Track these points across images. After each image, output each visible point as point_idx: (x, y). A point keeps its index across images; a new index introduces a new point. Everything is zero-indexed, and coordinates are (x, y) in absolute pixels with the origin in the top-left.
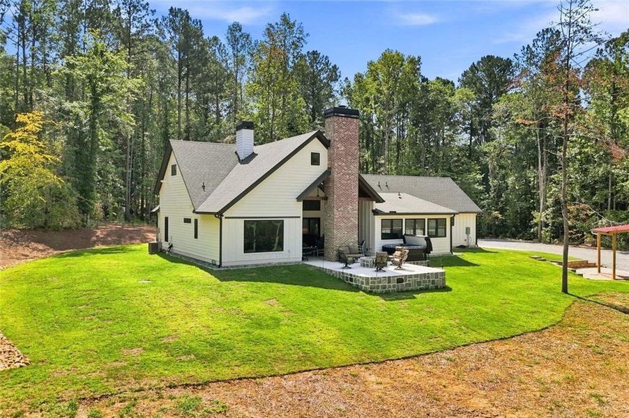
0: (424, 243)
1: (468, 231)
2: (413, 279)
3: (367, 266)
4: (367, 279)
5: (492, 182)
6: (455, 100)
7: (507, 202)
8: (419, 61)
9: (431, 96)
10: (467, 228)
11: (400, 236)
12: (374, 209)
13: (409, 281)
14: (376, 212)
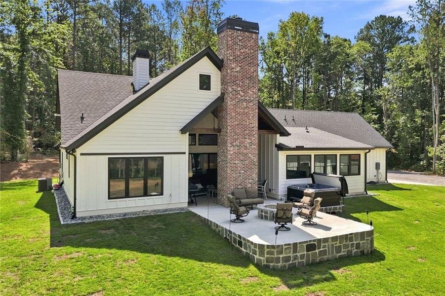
0: (338, 184)
1: (378, 166)
2: (330, 243)
3: (266, 218)
4: (261, 247)
5: (386, 121)
6: (354, 51)
7: (399, 138)
8: (322, 20)
9: (332, 49)
10: (376, 164)
11: (308, 174)
12: (278, 143)
13: (324, 247)
14: (280, 147)
